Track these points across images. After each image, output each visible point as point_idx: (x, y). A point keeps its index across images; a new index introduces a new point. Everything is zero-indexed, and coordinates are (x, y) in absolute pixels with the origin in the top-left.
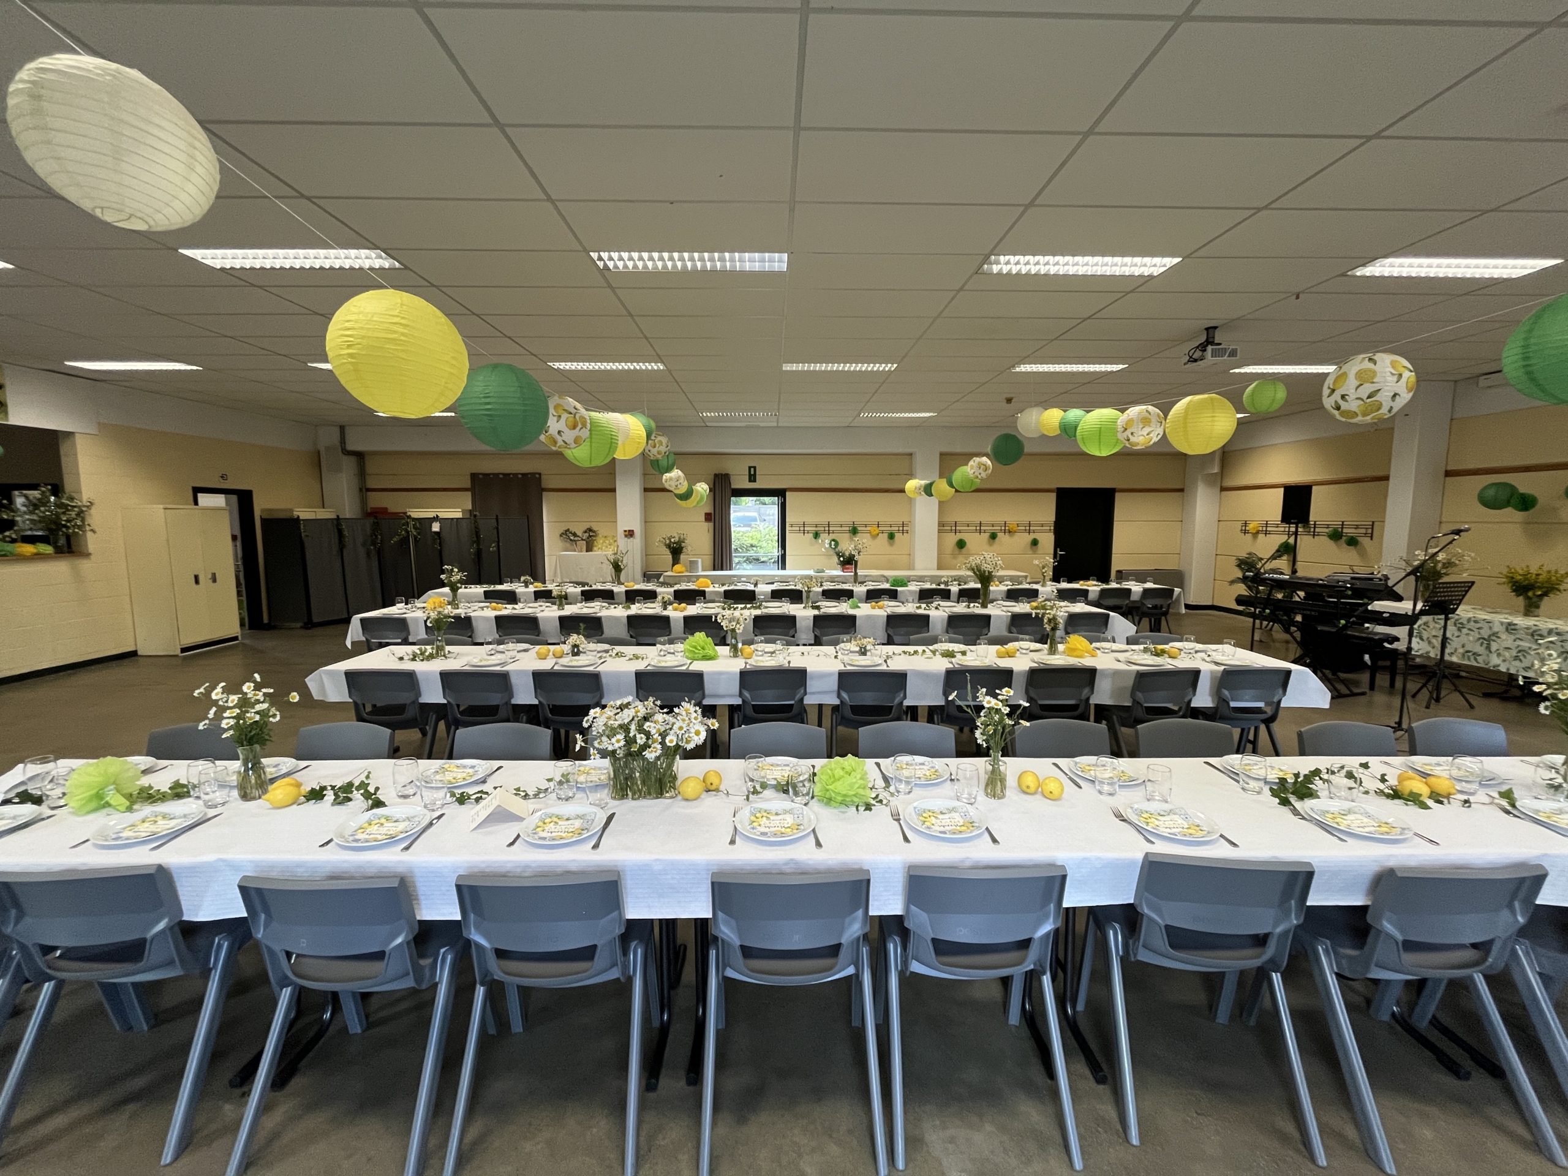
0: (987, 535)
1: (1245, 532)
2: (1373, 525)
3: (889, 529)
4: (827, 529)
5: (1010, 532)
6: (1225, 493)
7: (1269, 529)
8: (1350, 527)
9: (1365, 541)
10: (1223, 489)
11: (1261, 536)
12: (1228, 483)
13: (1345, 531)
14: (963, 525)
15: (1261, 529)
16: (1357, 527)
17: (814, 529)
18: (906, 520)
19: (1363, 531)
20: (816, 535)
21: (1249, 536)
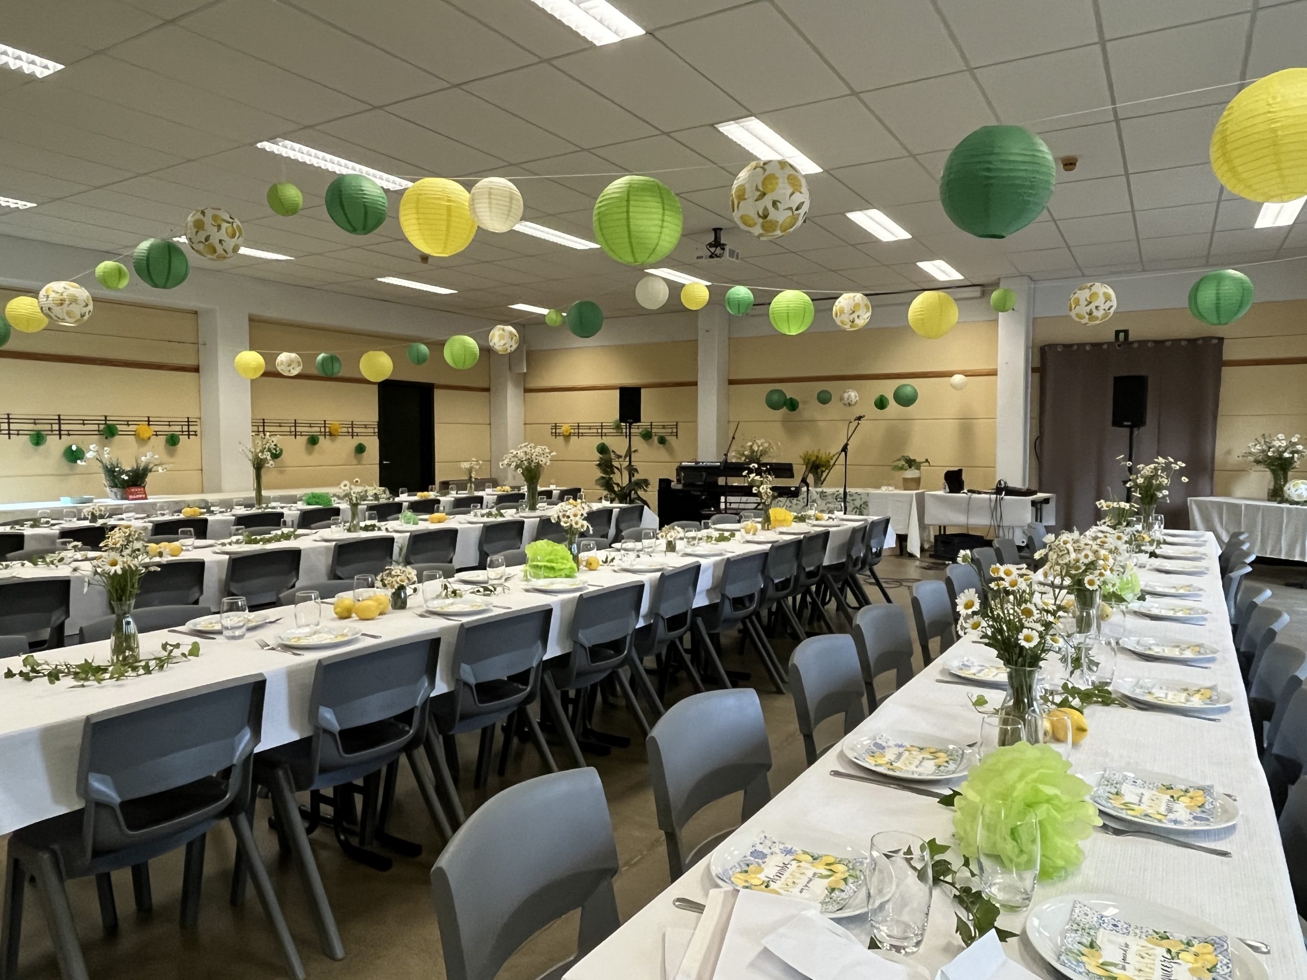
0: (304, 439)
1: (556, 435)
2: (677, 425)
3: (166, 428)
4: (56, 427)
5: (331, 435)
6: (527, 394)
7: (581, 431)
8: (657, 427)
9: (671, 439)
10: (527, 390)
11: (574, 439)
12: (532, 385)
13: (654, 431)
14: (273, 424)
15: (572, 431)
16: (664, 427)
17: (31, 427)
18: (193, 414)
19: (670, 430)
20: (38, 439)
21: (561, 439)
